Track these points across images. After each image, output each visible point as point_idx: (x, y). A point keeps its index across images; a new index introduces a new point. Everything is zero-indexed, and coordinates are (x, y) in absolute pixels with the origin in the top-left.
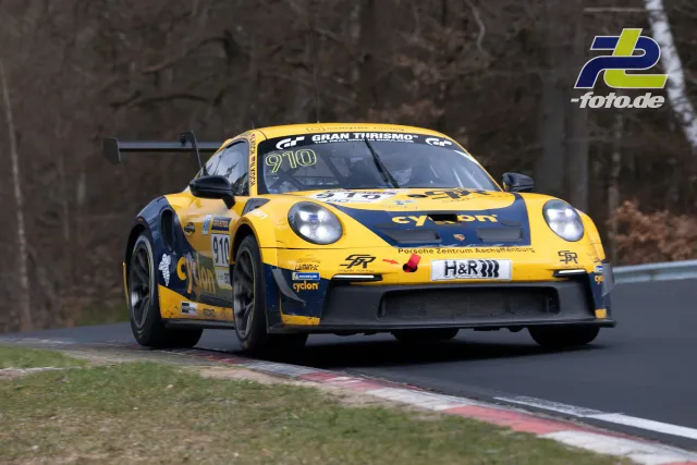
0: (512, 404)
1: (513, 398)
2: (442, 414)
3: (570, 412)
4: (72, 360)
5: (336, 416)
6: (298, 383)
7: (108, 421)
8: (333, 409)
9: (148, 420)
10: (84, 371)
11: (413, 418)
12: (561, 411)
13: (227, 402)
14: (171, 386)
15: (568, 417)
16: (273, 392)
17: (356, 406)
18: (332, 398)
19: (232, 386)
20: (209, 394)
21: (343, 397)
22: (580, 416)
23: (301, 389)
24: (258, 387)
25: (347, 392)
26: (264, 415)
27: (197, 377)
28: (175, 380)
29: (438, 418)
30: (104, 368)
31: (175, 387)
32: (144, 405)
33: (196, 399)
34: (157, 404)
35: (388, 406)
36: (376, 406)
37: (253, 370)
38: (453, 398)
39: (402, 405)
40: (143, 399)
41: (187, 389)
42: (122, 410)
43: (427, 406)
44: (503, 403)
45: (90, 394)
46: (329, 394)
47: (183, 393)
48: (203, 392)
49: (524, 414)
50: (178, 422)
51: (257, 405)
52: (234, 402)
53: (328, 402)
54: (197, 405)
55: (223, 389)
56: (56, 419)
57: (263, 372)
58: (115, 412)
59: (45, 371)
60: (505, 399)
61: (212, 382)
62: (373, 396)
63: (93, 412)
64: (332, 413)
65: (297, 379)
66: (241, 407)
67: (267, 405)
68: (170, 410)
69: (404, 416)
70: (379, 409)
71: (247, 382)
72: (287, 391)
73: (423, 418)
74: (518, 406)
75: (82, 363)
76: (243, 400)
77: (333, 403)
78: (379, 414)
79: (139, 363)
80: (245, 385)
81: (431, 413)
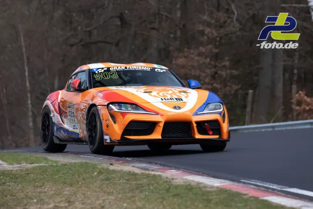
0: (249, 183)
1: (249, 181)
2: (217, 187)
3: (274, 187)
4: (52, 161)
5: (170, 188)
6: (153, 173)
7: (67, 189)
8: (168, 185)
9: (86, 189)
10: (57, 166)
11: (204, 189)
12: (271, 187)
13: (121, 181)
14: (96, 173)
15: (274, 190)
16: (142, 177)
17: (178, 183)
18: (168, 180)
19: (123, 174)
20: (113, 177)
21: (173, 179)
22: (279, 189)
23: (154, 175)
24: (135, 174)
25: (175, 177)
26: (137, 187)
27: (108, 169)
28: (98, 171)
29: (216, 189)
30: (66, 165)
31: (98, 173)
32: (84, 182)
33: (107, 179)
34: (90, 182)
35: (193, 184)
36: (188, 184)
37: (133, 166)
38: (222, 180)
39: (199, 183)
40: (84, 179)
41: (103, 175)
42: (74, 184)
43: (211, 184)
44: (244, 183)
45: (59, 177)
46: (167, 178)
47: (101, 177)
48: (110, 176)
49: (254, 188)
50: (99, 190)
51: (134, 182)
52: (124, 181)
53: (166, 182)
54: (108, 182)
55: (119, 175)
56: (45, 188)
57: (138, 167)
58: (71, 185)
59: (40, 166)
60: (246, 181)
61: (114, 171)
62: (186, 179)
63: (61, 185)
64: (168, 187)
65: (152, 171)
66: (127, 183)
67: (139, 182)
68: (95, 184)
69: (200, 188)
70: (189, 185)
71: (130, 172)
72: (148, 176)
73: (208, 189)
74: (251, 184)
75: (56, 162)
76: (128, 180)
77: (168, 182)
78: (189, 188)
79: (81, 162)
80: (129, 173)
81: (212, 187)
